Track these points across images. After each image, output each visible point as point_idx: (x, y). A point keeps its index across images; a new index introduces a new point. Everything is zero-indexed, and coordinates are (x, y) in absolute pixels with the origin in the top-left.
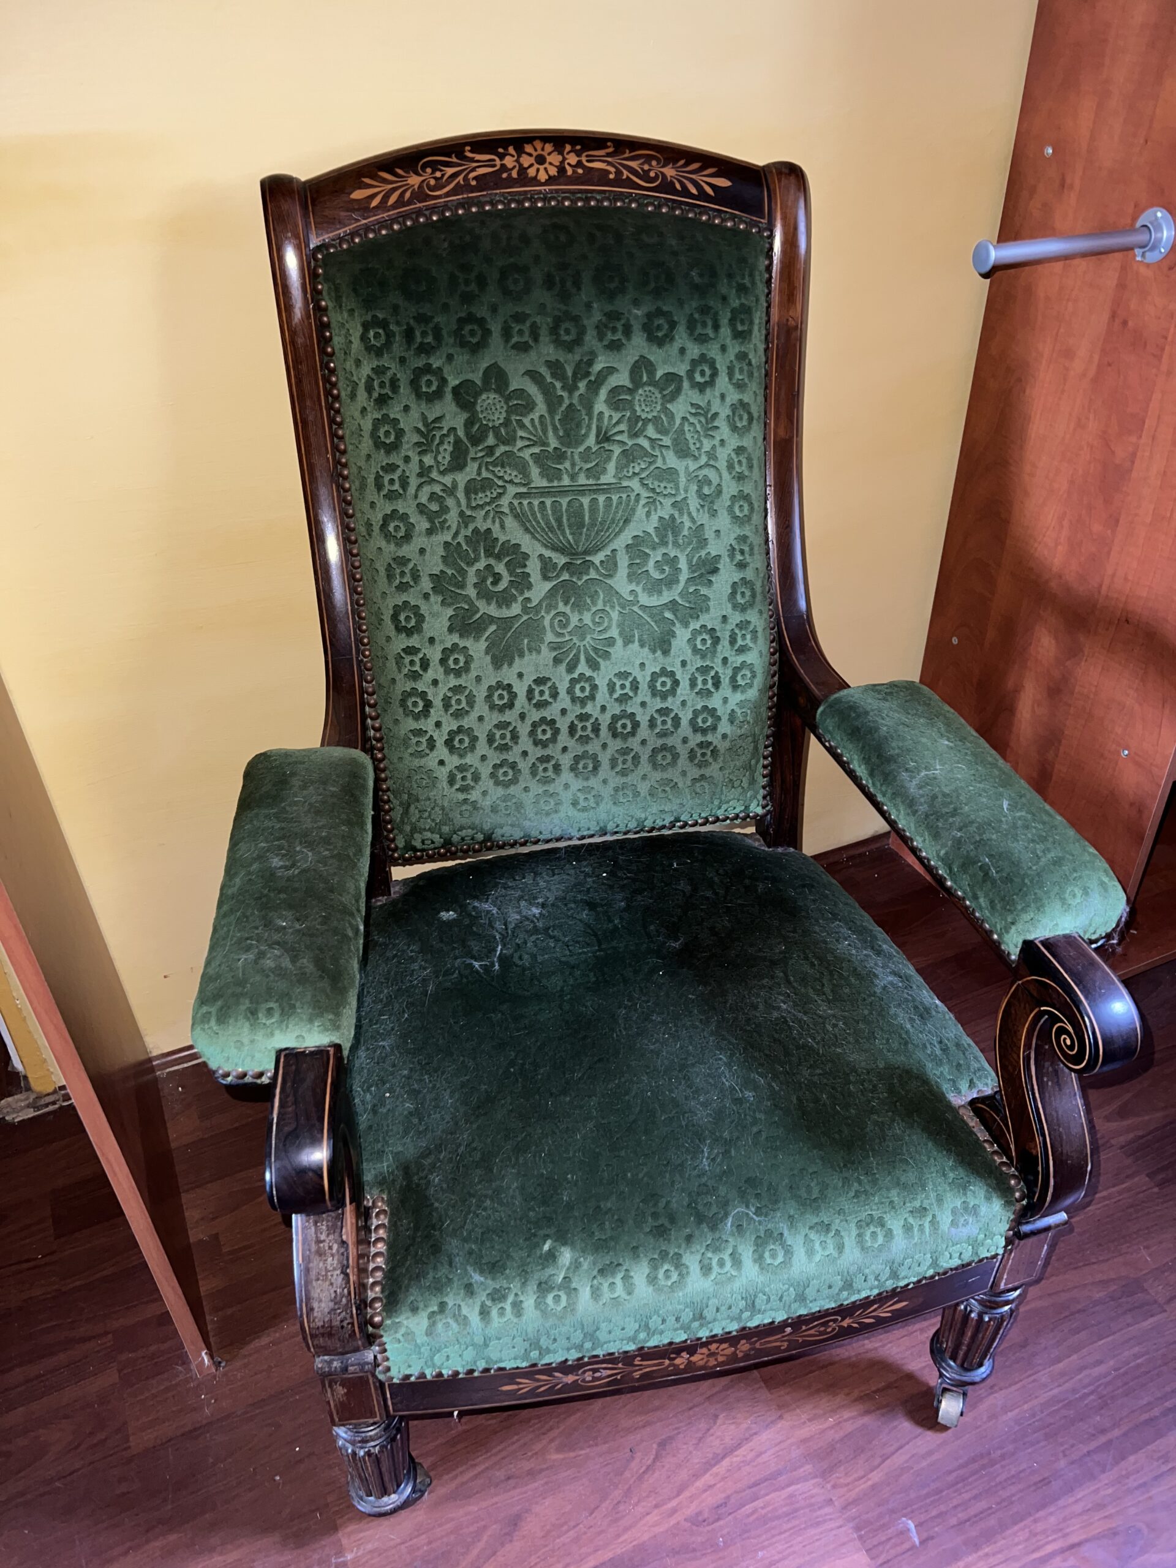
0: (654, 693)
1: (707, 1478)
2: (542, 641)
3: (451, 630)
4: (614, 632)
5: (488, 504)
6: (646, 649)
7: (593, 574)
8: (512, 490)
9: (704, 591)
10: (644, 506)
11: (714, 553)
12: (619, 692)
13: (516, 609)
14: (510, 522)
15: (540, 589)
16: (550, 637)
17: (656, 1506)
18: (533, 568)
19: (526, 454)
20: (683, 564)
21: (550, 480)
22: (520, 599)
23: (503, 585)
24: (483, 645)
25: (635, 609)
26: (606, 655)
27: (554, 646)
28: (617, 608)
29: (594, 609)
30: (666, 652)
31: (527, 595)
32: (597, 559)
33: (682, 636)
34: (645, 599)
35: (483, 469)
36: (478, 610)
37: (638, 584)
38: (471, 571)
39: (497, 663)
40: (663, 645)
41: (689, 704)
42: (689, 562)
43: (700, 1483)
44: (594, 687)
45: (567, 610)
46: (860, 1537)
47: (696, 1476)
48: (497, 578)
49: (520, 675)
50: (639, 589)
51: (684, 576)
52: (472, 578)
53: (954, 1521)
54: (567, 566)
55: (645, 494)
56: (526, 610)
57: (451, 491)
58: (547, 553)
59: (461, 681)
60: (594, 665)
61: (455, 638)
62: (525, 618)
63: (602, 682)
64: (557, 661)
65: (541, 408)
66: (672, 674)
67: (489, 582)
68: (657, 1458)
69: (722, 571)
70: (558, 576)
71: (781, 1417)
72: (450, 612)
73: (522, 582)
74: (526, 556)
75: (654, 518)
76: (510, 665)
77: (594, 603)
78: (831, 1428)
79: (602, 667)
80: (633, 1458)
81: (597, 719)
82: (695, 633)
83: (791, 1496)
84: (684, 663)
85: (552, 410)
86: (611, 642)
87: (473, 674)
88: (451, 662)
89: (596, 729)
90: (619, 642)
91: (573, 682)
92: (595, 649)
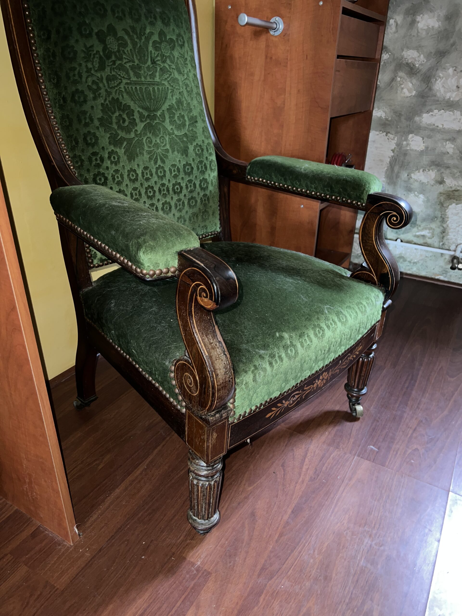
0: (186, 173)
1: (305, 468)
2: (143, 149)
3: (110, 143)
4: (168, 147)
5: (116, 86)
6: (180, 154)
7: (157, 121)
8: (124, 81)
9: (194, 130)
10: (170, 92)
11: (195, 115)
12: (173, 173)
13: (132, 135)
14: (125, 95)
15: (140, 126)
16: (146, 148)
17: (296, 483)
18: (136, 116)
19: (127, 65)
20: (186, 118)
21: (138, 78)
22: (134, 130)
23: (126, 124)
24: (123, 150)
25: (174, 136)
26: (166, 157)
27: (149, 152)
28: (168, 136)
29: (160, 136)
30: (187, 156)
31: (136, 128)
32: (159, 113)
33: (191, 148)
34: (176, 132)
35: (112, 71)
36: (118, 135)
37: (173, 125)
38: (114, 117)
39: (130, 160)
40: (185, 152)
41: (198, 177)
42: (188, 117)
43: (304, 469)
44: (165, 171)
45: (150, 135)
46: (362, 457)
47: (301, 468)
48: (124, 121)
49: (138, 165)
50: (174, 127)
51: (187, 124)
52: (114, 120)
53: (381, 440)
54: (148, 116)
55: (170, 88)
56: (136, 135)
57: (101, 79)
58: (141, 110)
59: (117, 168)
60: (163, 162)
61: (112, 147)
62: (136, 139)
63: (167, 169)
64: (150, 159)
65: (130, 46)
66: (190, 165)
67: (121, 122)
68: (284, 471)
69: (198, 122)
70: (146, 120)
71: (312, 440)
72: (108, 135)
73: (133, 123)
74: (133, 111)
75: (174, 98)
76: (134, 160)
77: (160, 133)
78: (328, 435)
79: (166, 162)
80: (276, 475)
81: (168, 186)
82: (195, 147)
83: (333, 458)
84: (193, 160)
85: (134, 48)
86: (167, 151)
87: (121, 164)
88: (112, 158)
89: (168, 190)
90: (170, 151)
91: (157, 169)
92: (163, 154)
